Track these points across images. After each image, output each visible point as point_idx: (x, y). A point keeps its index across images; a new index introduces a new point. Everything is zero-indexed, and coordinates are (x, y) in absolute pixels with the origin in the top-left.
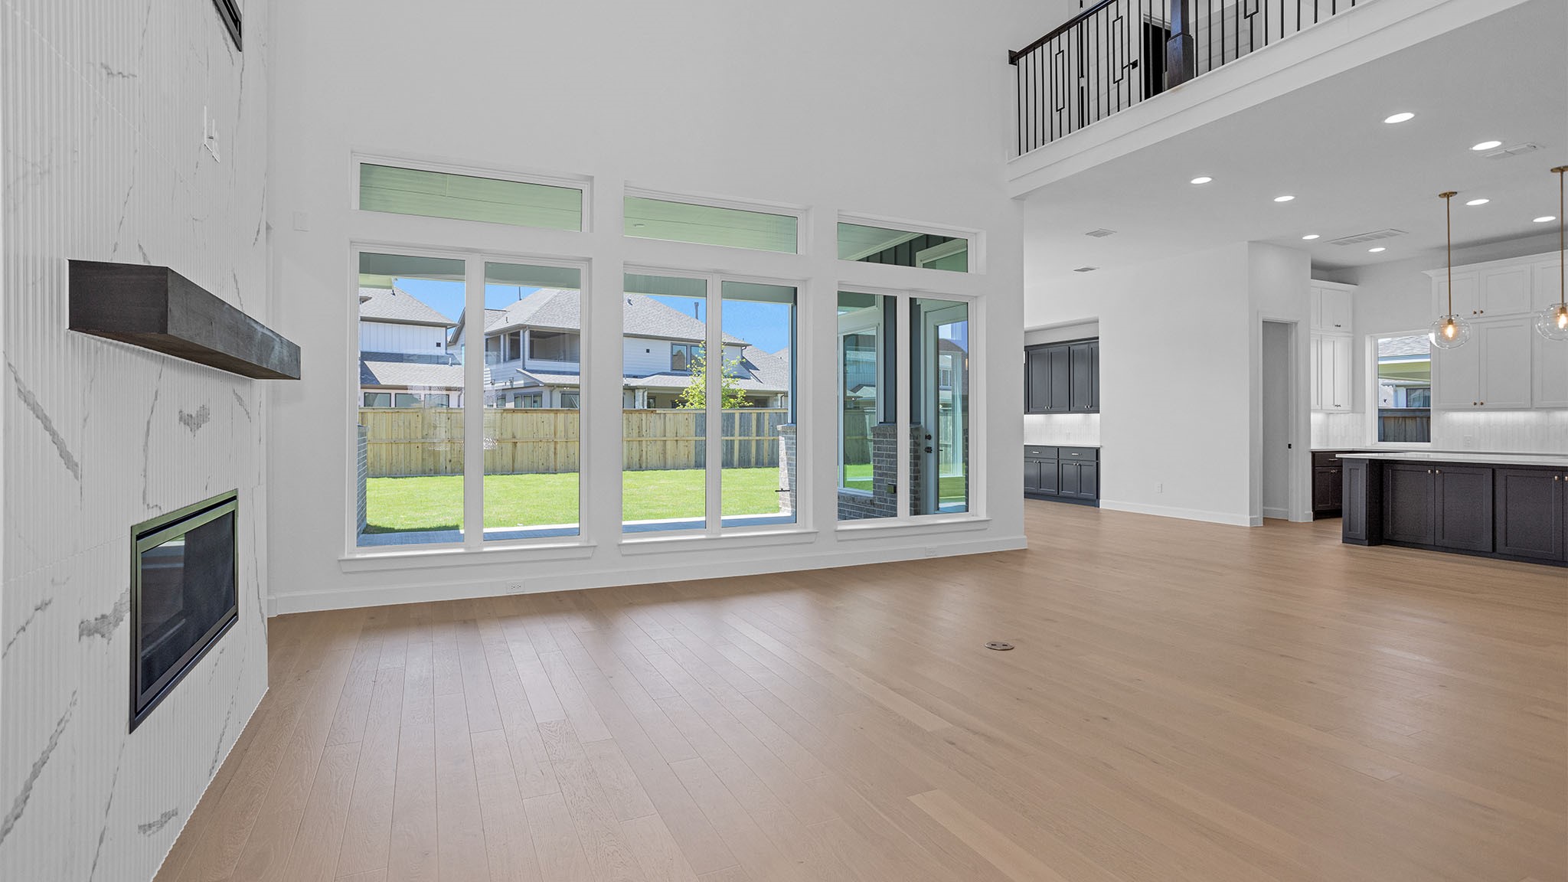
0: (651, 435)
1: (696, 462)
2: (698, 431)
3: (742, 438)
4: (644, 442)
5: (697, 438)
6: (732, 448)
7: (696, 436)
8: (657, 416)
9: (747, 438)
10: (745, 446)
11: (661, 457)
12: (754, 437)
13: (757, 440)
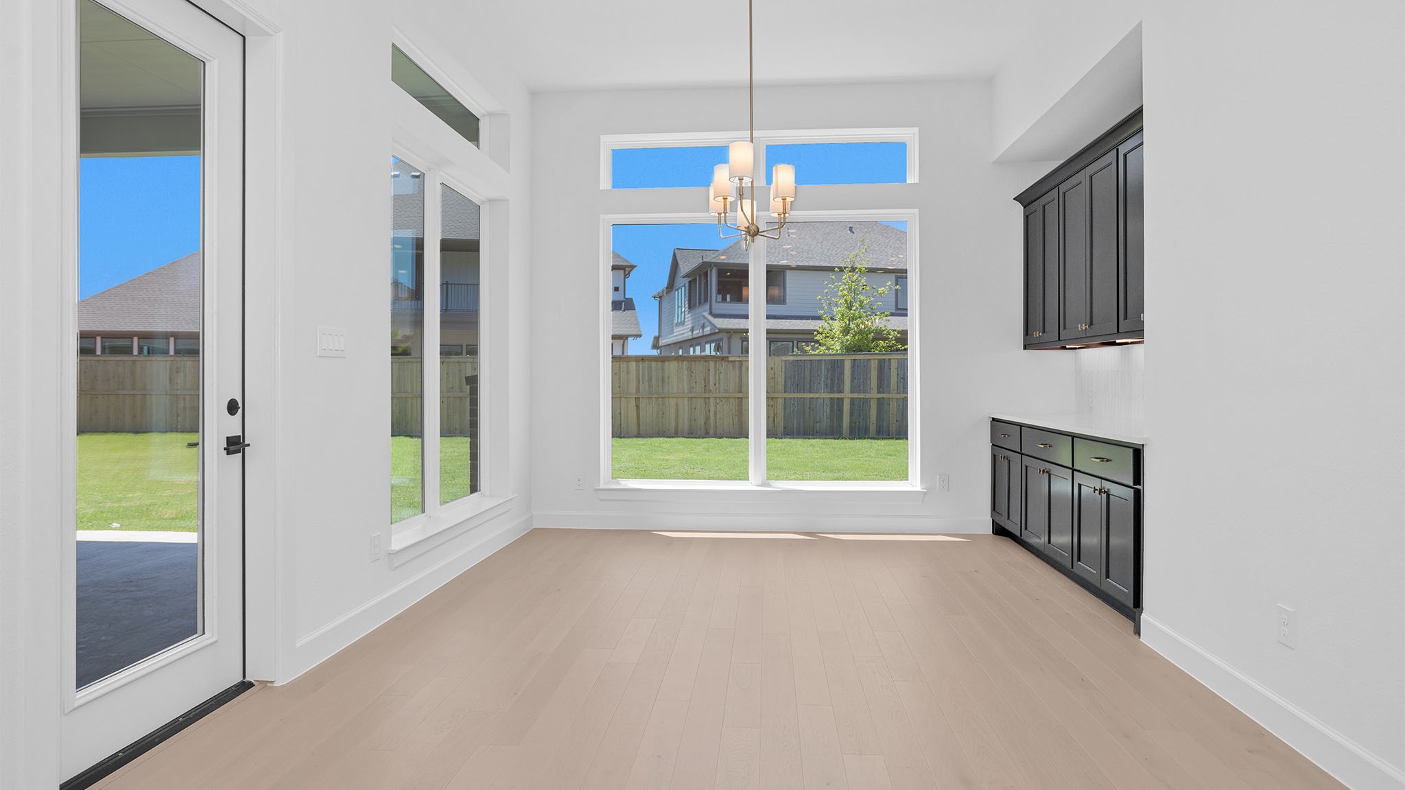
0: (722, 391)
1: (785, 428)
2: (789, 384)
3: (855, 395)
4: (712, 400)
5: (787, 395)
6: (840, 410)
7: (785, 392)
8: (730, 365)
9: (862, 396)
10: (859, 407)
11: (736, 420)
12: (874, 394)
13: (878, 399)
